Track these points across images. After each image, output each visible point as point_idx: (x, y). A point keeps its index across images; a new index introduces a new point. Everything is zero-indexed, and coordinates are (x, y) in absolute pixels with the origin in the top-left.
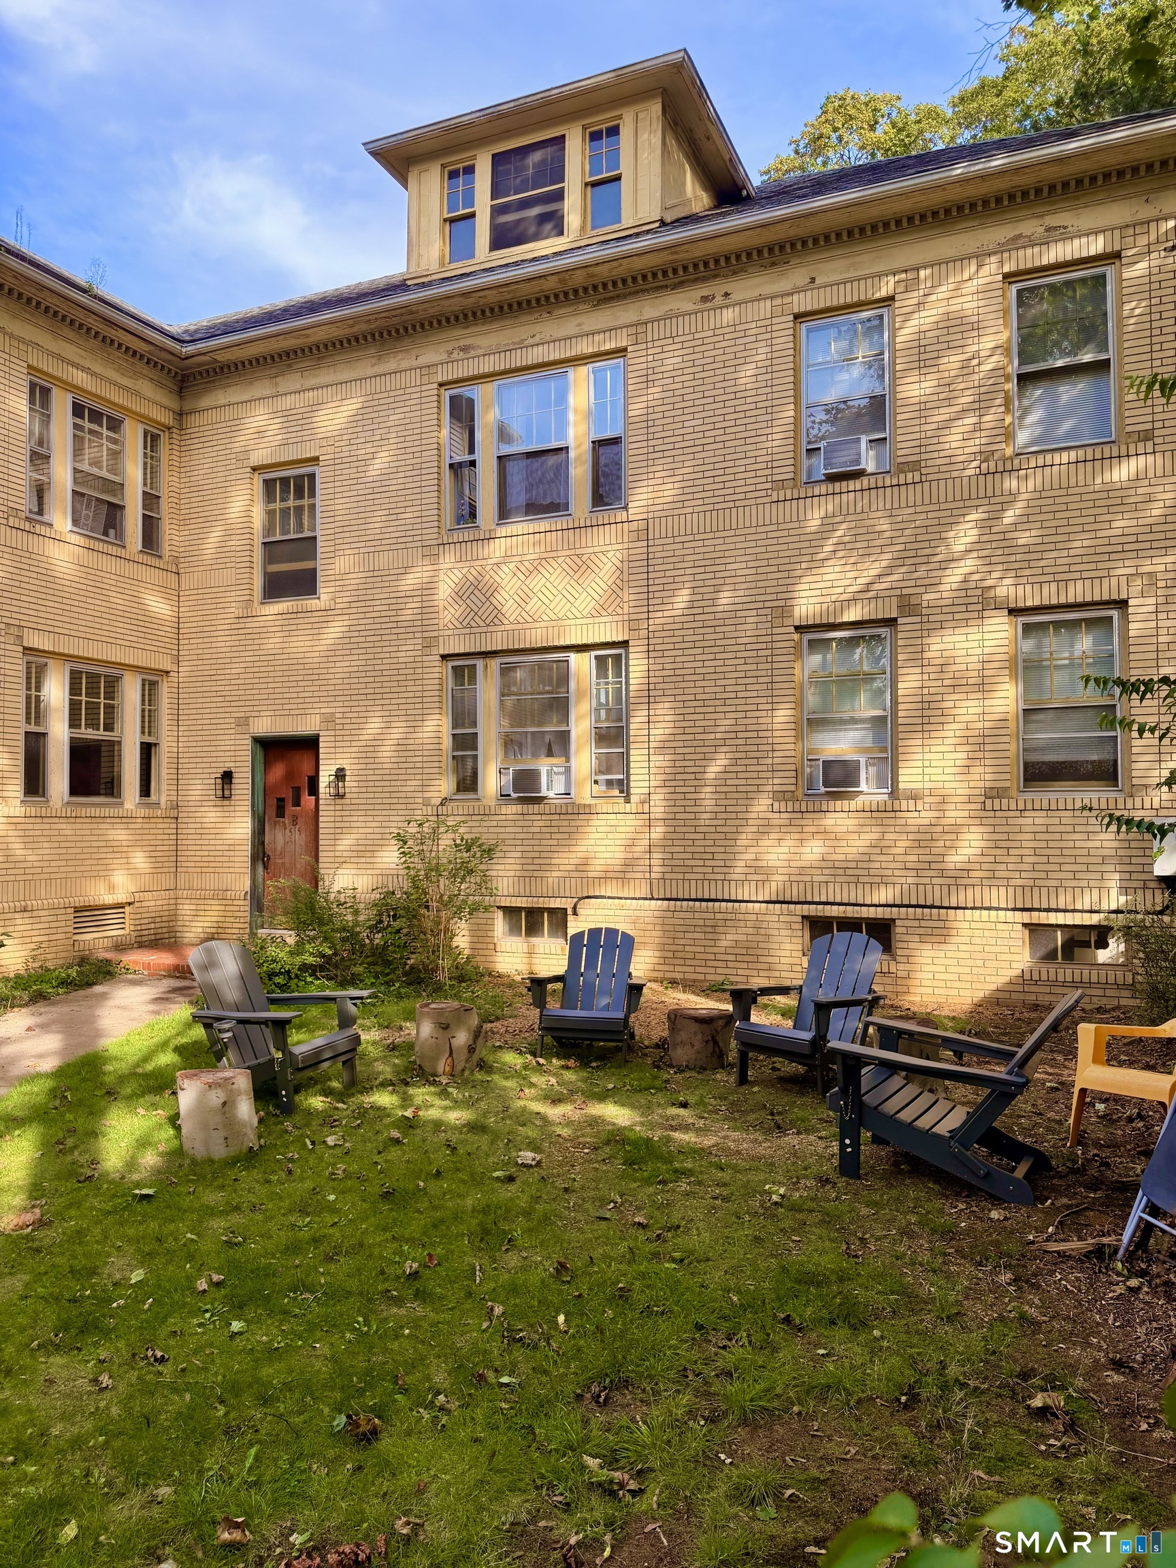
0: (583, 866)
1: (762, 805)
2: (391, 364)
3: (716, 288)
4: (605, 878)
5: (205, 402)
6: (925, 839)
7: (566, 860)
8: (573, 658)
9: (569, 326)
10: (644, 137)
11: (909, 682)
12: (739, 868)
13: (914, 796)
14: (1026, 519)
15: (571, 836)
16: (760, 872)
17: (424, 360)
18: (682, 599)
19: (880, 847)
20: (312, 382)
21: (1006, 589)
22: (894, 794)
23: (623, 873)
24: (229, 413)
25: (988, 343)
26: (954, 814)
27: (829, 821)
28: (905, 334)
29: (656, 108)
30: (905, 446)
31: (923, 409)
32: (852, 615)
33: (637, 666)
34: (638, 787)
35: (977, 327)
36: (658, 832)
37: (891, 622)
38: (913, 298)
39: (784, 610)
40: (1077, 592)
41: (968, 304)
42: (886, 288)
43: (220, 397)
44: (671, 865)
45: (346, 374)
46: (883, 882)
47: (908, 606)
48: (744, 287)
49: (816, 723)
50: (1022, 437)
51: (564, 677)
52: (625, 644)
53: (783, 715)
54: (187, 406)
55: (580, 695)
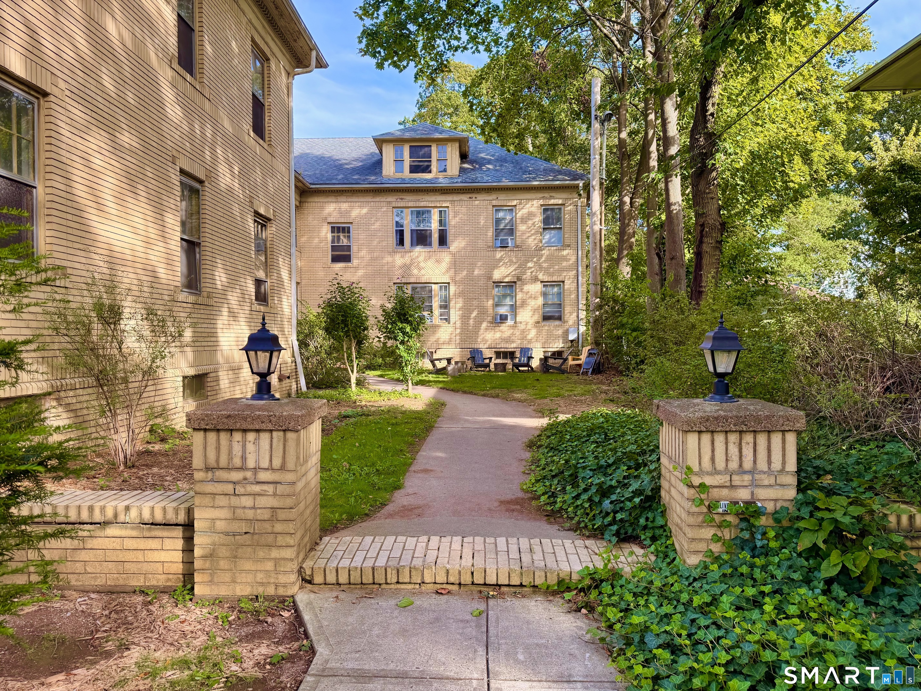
0: (437, 341)
1: (484, 325)
2: (378, 199)
3: (474, 196)
4: (444, 343)
5: (310, 200)
6: (523, 331)
7: (433, 339)
8: (433, 285)
9: (433, 198)
10: (454, 152)
11: (519, 296)
12: (479, 340)
13: (521, 323)
14: (545, 261)
15: (434, 332)
16: (485, 341)
17: (388, 200)
18: (465, 273)
19: (513, 334)
20: (350, 200)
21: (541, 276)
22: (515, 323)
23: (449, 342)
24: (319, 205)
25: (537, 220)
26: (529, 327)
27: (501, 328)
28: (519, 215)
29: (457, 145)
30: (519, 241)
31: (523, 233)
32: (507, 280)
33: (452, 289)
34: (452, 320)
35: (535, 216)
36: (458, 331)
37: (515, 282)
38: (521, 206)
39: (490, 278)
40: (555, 278)
41: (533, 209)
42: (514, 203)
43: (316, 199)
44: (461, 340)
45: (362, 200)
46: (513, 342)
47: (519, 279)
48: (481, 197)
49: (497, 305)
50: (544, 241)
51: (431, 291)
52: (449, 283)
53: (490, 302)
54: (303, 200)
55: (435, 296)
